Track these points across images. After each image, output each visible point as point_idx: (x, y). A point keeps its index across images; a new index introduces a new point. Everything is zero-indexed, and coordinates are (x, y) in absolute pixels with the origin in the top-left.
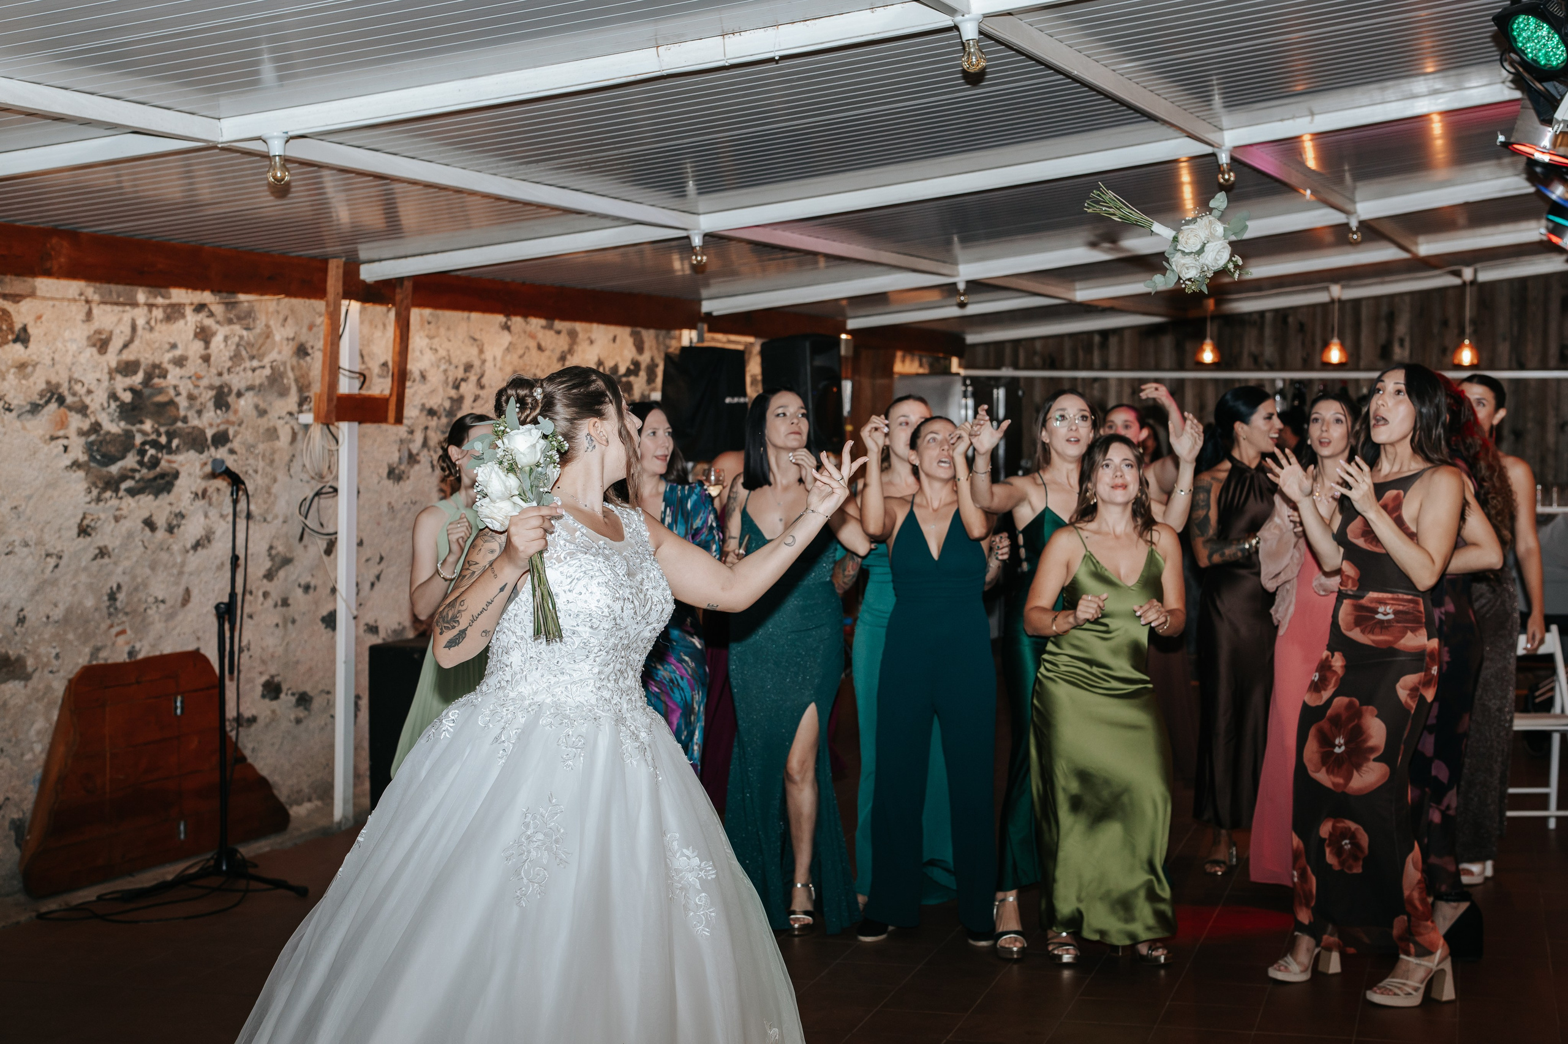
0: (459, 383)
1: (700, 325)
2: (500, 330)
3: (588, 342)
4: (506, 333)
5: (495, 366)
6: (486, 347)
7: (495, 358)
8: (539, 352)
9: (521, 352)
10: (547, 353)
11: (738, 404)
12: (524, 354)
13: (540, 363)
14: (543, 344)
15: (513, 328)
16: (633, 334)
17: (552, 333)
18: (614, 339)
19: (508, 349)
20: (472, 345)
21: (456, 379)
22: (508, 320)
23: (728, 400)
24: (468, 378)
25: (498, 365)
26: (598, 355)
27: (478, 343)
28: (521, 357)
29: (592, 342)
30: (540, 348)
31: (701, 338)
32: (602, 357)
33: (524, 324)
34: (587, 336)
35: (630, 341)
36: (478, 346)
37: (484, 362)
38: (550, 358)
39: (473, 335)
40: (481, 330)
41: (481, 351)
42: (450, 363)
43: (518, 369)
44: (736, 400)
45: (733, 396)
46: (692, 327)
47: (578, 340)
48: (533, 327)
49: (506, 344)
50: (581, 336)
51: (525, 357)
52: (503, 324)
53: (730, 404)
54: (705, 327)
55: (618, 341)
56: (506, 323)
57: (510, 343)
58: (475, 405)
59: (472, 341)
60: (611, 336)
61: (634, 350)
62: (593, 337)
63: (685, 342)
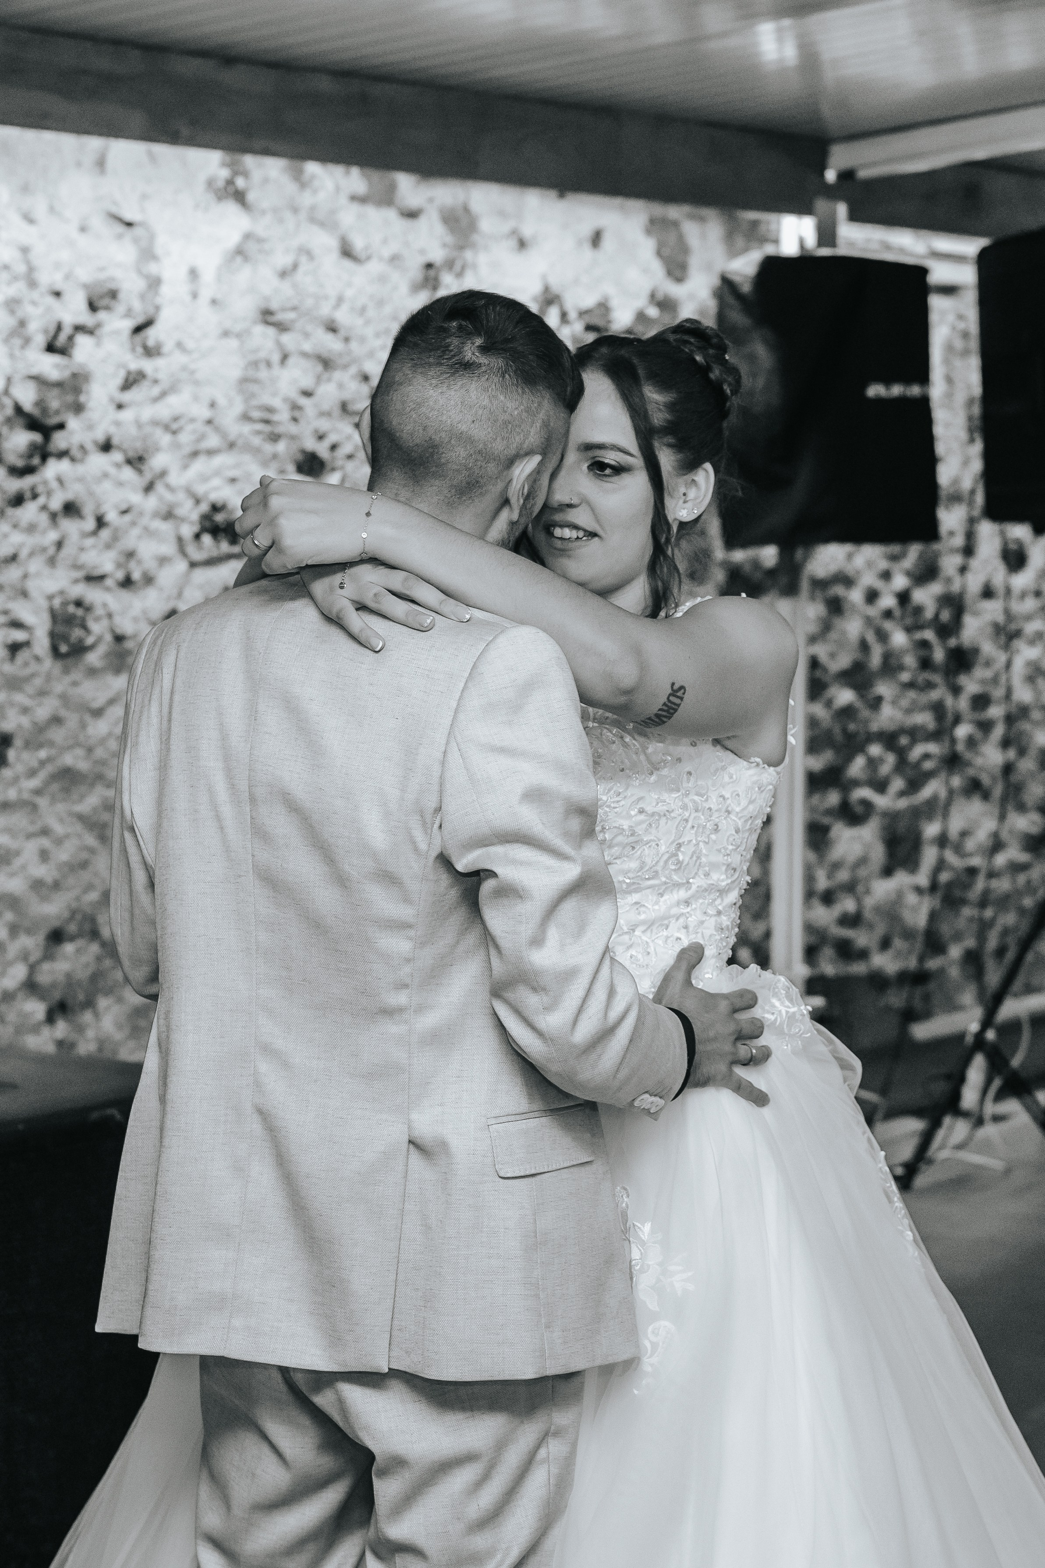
0: (71, 338)
1: (821, 204)
2: (210, 197)
3: (513, 243)
4: (231, 208)
5: (195, 296)
6: (162, 242)
7: (193, 274)
8: (347, 263)
9: (283, 260)
10: (374, 267)
11: (902, 400)
12: (295, 266)
13: (349, 293)
14: (358, 244)
15: (251, 197)
16: (655, 226)
17: (391, 214)
18: (596, 239)
19: (240, 252)
20: (120, 237)
21: (59, 328)
22: (236, 173)
23: (875, 390)
24: (99, 325)
25: (206, 294)
26: (544, 277)
27: (138, 231)
28: (283, 274)
29: (522, 244)
30: (347, 252)
31: (826, 235)
32: (556, 286)
33: (290, 187)
34: (506, 227)
35: (646, 247)
36: (136, 241)
37: (155, 283)
38: (382, 279)
39: (114, 210)
40: (144, 197)
41: (148, 254)
42: (32, 284)
43: (274, 305)
44: (897, 390)
45: (888, 382)
46: (803, 208)
47: (475, 237)
48: (322, 196)
49: (233, 239)
50: (486, 225)
51: (300, 276)
52: (221, 184)
53: (879, 401)
54: (842, 209)
55: (608, 242)
56: (230, 182)
57: (248, 236)
58: (127, 397)
59: (121, 229)
60: (586, 229)
61: (657, 268)
62: (527, 231)
63: (789, 248)
